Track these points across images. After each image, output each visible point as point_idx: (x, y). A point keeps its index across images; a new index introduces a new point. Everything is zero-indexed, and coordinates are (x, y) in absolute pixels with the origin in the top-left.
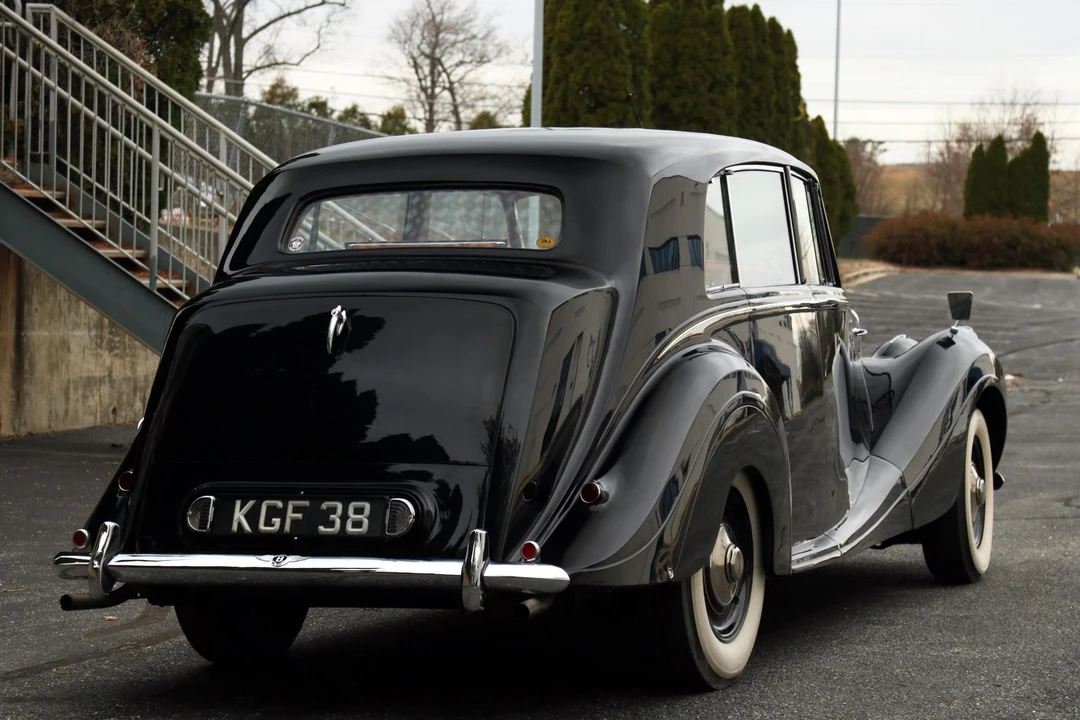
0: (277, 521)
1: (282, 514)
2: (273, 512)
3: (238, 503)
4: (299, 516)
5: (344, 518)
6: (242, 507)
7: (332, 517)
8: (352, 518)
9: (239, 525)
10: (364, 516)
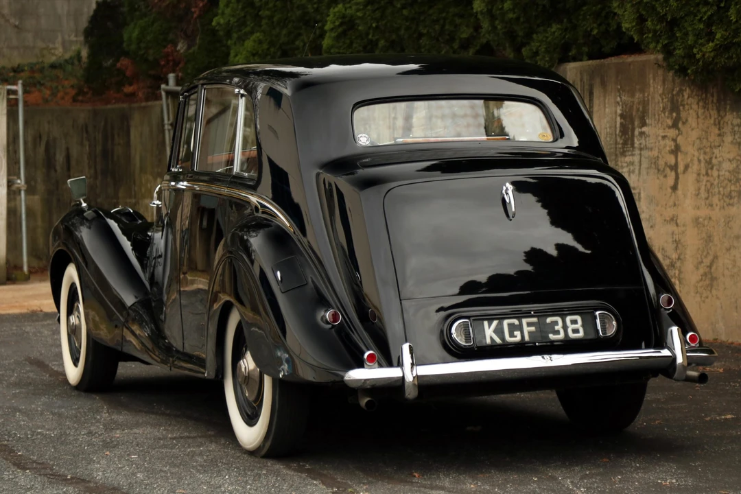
0: (517, 333)
1: (520, 328)
2: (512, 328)
3: (486, 323)
4: (533, 329)
5: (565, 327)
6: (489, 326)
7: (556, 328)
8: (571, 327)
9: (491, 338)
10: (579, 326)
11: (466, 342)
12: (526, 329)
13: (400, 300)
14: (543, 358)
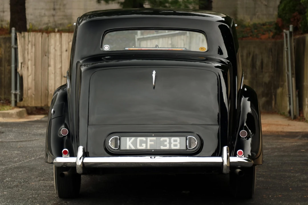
0: (144, 145)
1: (146, 142)
2: (141, 142)
3: (128, 139)
4: (152, 143)
5: (170, 143)
6: (130, 140)
7: (165, 143)
8: (173, 143)
9: (130, 146)
10: (177, 143)
11: (115, 148)
12: (149, 143)
13: (88, 125)
14: (151, 158)
